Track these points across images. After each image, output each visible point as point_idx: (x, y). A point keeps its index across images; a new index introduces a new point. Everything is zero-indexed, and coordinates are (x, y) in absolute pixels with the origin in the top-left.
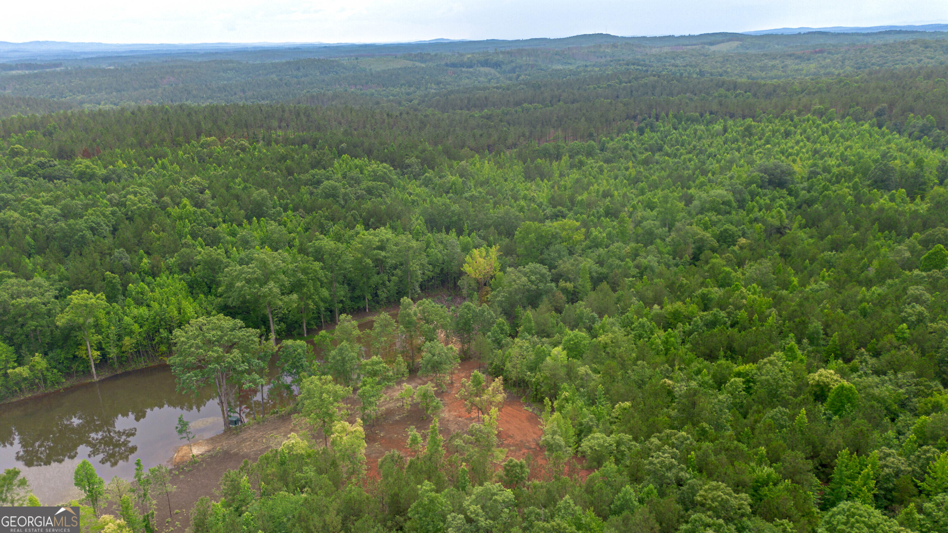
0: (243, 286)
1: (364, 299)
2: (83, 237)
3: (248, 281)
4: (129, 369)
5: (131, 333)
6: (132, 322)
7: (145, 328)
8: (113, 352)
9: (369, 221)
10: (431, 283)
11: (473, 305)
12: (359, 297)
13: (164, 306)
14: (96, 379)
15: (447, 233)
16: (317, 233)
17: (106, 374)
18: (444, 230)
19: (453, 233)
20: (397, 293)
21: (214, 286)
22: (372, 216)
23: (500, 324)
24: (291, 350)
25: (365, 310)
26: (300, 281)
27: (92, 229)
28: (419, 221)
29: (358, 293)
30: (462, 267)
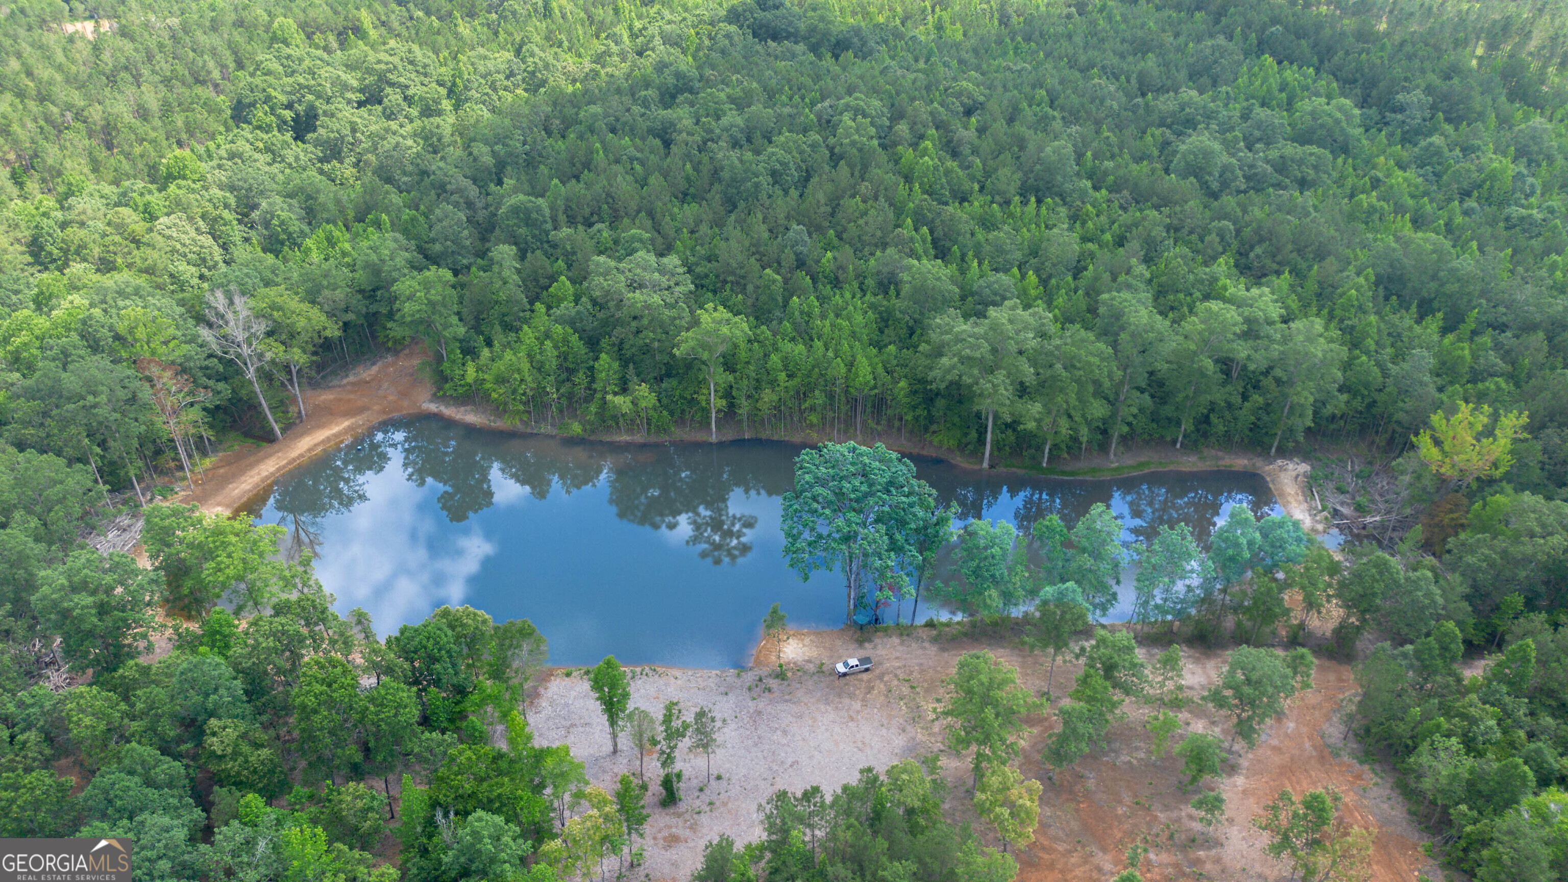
0: (953, 367)
1: (1178, 423)
2: (757, 186)
3: (964, 360)
4: (764, 435)
5: (773, 383)
6: (780, 366)
7: (796, 381)
8: (744, 407)
9: (1252, 248)
10: (1332, 427)
11: (1395, 562)
12: (1169, 420)
13: (830, 354)
14: (714, 439)
15: (1419, 322)
16: (1134, 261)
17: (730, 435)
18: (1414, 308)
19: (1433, 325)
20: (1251, 430)
21: (919, 332)
22: (1261, 241)
23: (1446, 634)
24: (982, 543)
25: (1174, 442)
26: (1055, 378)
27: (773, 173)
28: (1361, 280)
29: (1168, 410)
30: (1417, 434)
